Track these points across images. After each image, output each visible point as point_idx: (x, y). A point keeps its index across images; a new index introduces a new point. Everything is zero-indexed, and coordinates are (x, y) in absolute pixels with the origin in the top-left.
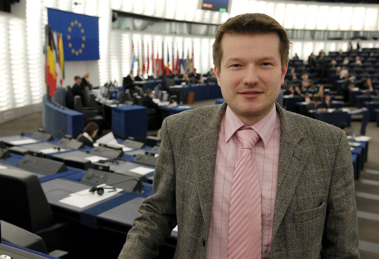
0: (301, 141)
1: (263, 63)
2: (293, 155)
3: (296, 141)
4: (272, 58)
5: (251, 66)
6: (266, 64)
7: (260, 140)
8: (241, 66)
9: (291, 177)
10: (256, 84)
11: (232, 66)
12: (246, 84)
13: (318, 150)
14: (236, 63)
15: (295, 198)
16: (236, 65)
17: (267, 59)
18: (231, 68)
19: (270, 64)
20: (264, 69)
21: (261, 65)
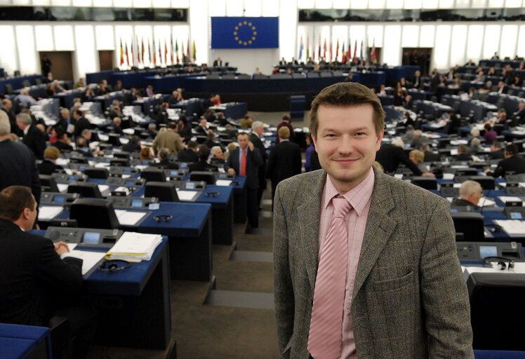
0: (391, 211)
1: (357, 133)
2: (380, 226)
3: (385, 211)
4: (365, 128)
5: (346, 136)
6: (359, 134)
7: (351, 209)
8: (336, 136)
9: (373, 248)
10: (350, 153)
11: (328, 135)
12: (341, 154)
13: (408, 220)
14: (331, 133)
15: (376, 268)
16: (331, 135)
17: (360, 129)
18: (327, 138)
19: (364, 134)
20: (358, 138)
21: (355, 135)
